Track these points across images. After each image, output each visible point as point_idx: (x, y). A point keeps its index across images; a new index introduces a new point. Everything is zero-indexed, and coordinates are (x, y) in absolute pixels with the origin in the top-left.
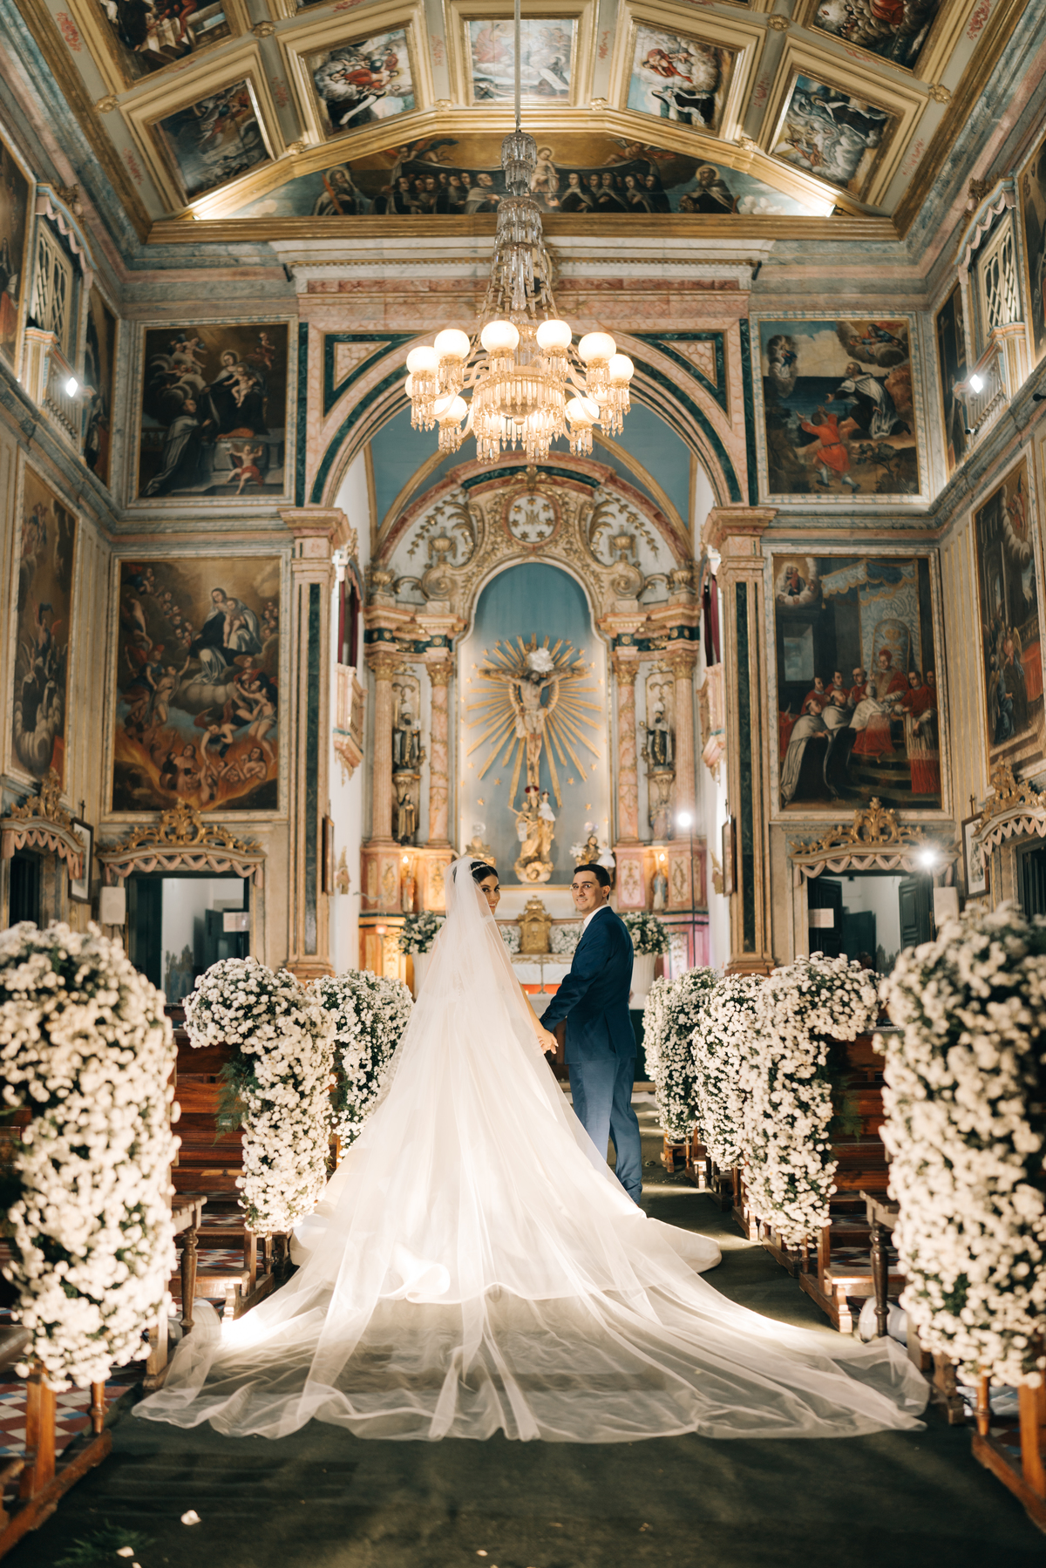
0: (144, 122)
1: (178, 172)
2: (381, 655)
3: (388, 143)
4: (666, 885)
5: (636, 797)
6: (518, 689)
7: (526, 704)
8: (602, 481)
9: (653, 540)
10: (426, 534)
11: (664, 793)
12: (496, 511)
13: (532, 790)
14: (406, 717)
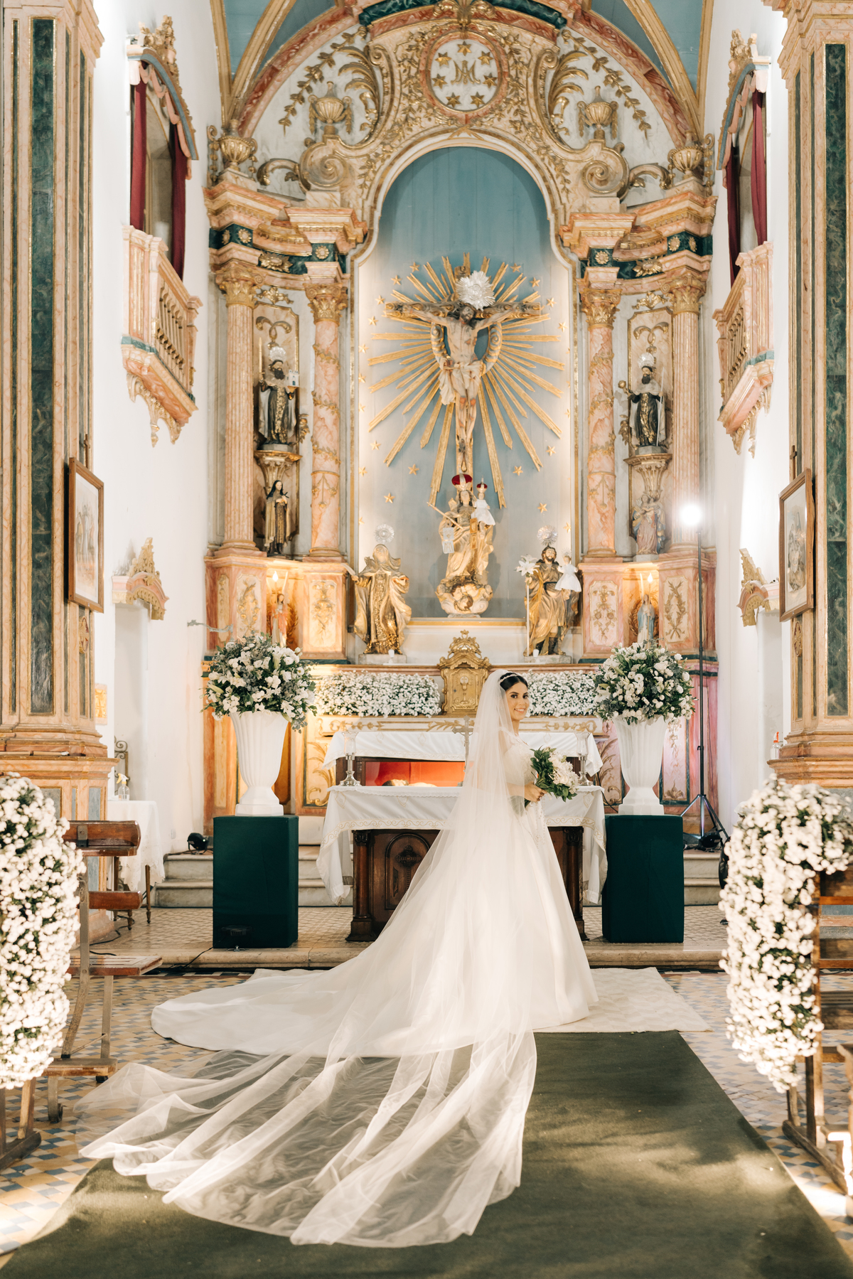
2: (233, 265)
4: (656, 619)
5: (613, 491)
6: (443, 332)
7: (454, 355)
8: (570, 16)
9: (643, 113)
10: (306, 95)
11: (653, 486)
12: (411, 61)
13: (462, 480)
14: (277, 366)
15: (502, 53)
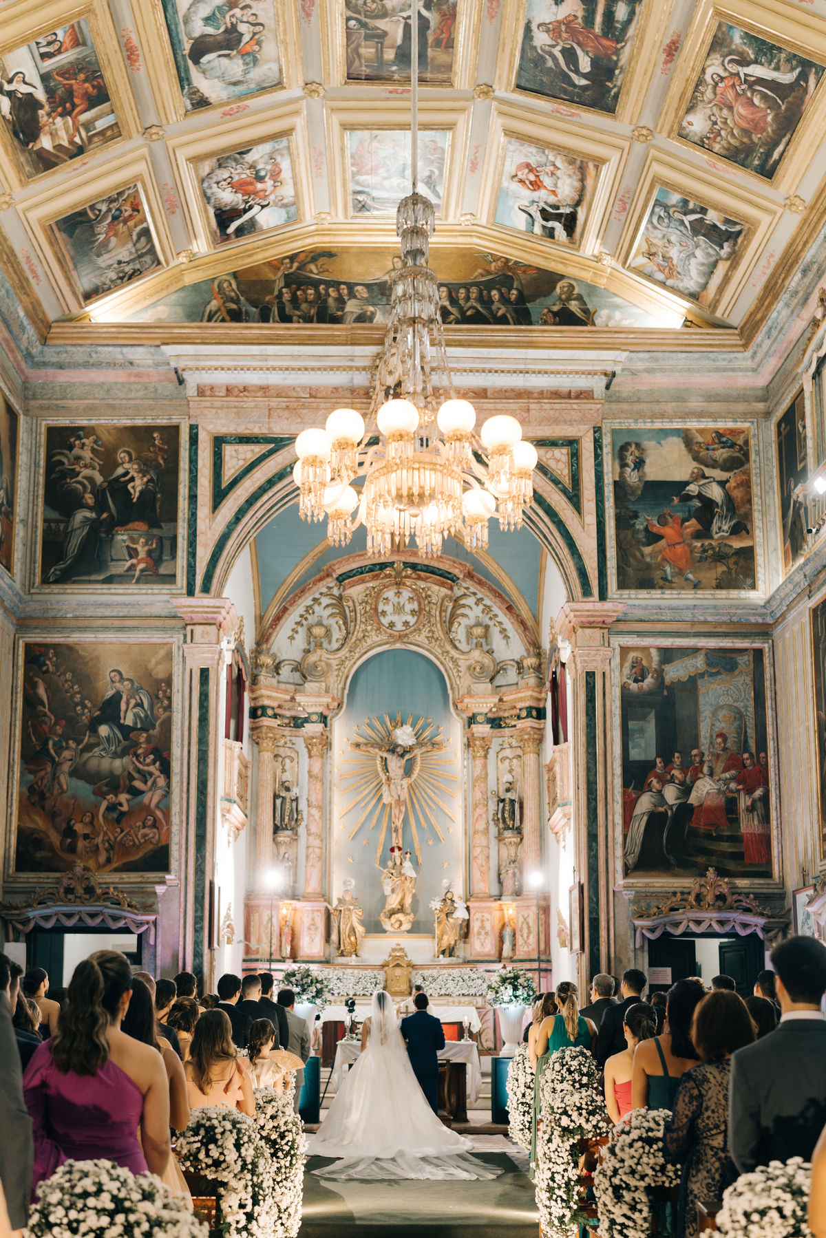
0: (39, 221)
1: (74, 273)
2: (264, 730)
3: (272, 254)
4: (514, 935)
5: (488, 857)
6: (385, 760)
7: (391, 774)
8: (461, 576)
9: (505, 630)
10: (304, 622)
11: (513, 853)
12: (367, 603)
13: (396, 850)
14: (286, 784)
15: (421, 598)
